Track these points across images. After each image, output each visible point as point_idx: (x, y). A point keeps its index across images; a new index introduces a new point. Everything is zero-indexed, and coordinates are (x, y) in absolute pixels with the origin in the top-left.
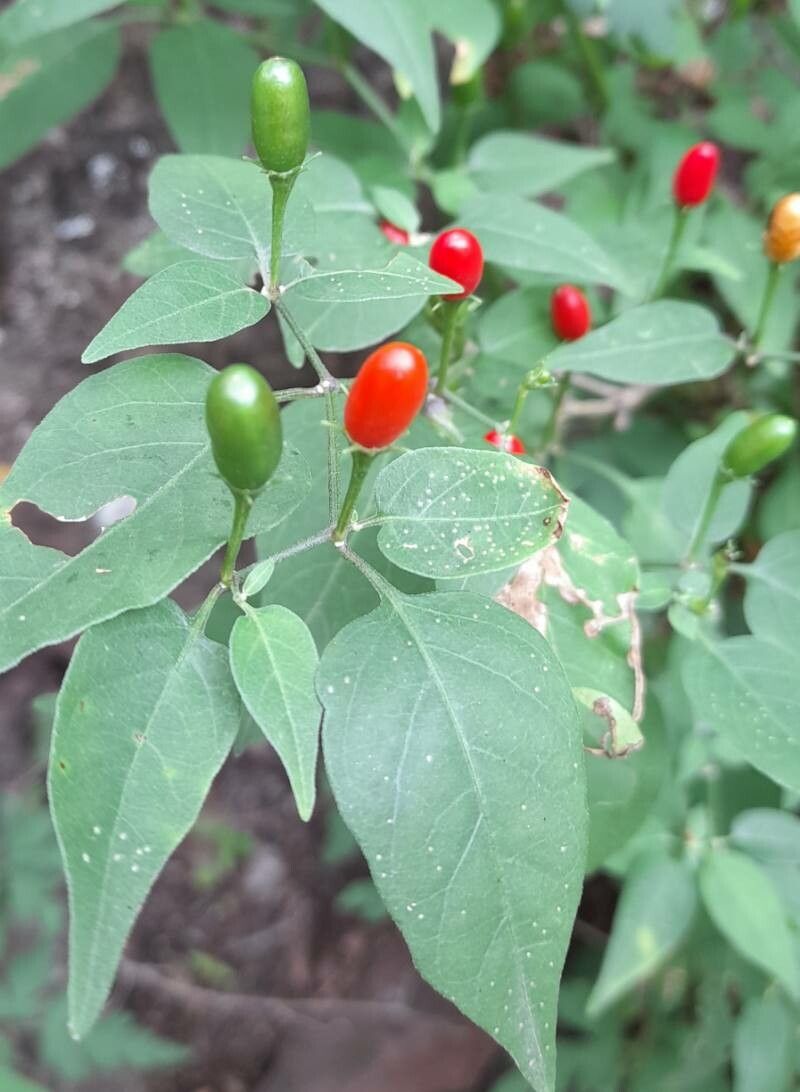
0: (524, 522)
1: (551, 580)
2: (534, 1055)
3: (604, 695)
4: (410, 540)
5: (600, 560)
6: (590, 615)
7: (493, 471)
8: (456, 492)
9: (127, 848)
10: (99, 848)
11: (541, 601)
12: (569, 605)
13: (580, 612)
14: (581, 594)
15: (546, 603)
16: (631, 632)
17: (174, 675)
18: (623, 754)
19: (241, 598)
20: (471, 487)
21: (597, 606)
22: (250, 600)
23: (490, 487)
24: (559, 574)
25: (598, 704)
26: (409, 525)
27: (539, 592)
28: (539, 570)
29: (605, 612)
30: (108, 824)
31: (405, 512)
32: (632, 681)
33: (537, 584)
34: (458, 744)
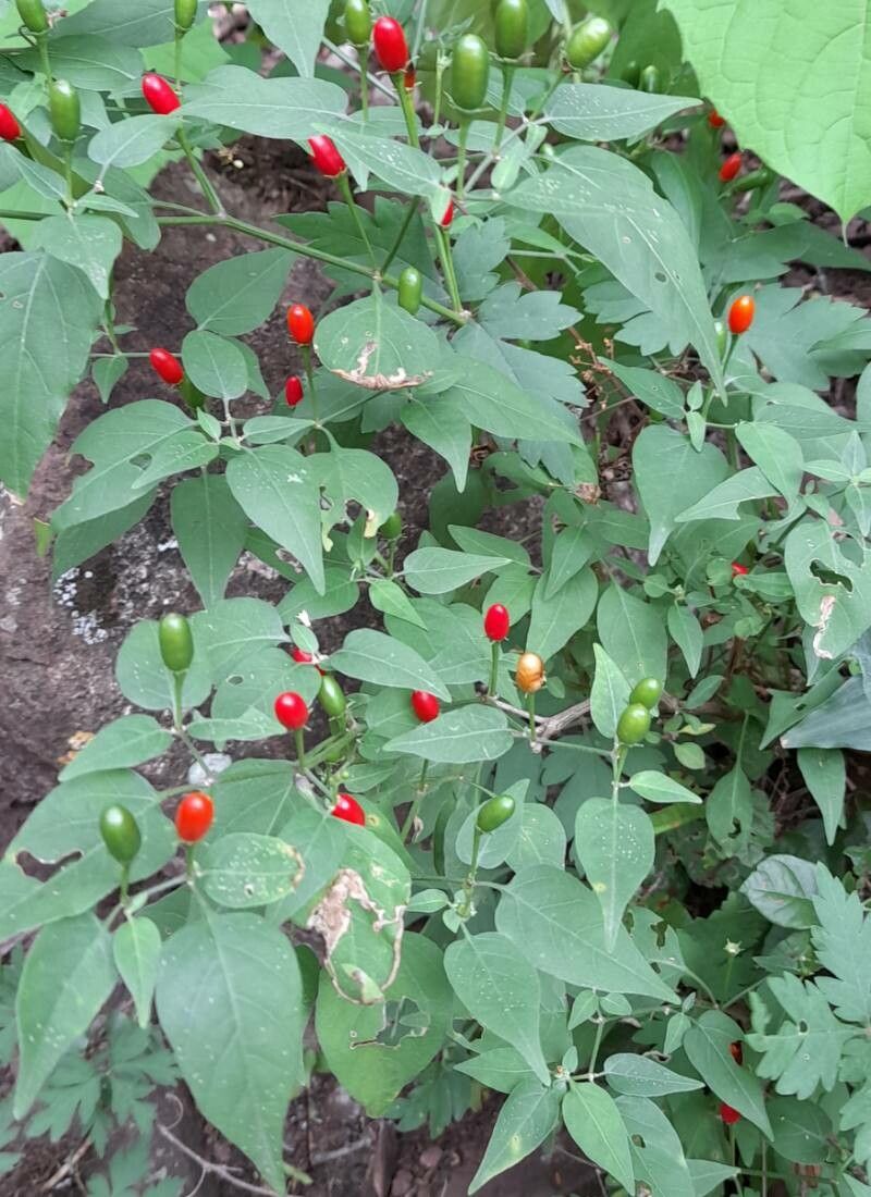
0: (282, 877)
1: (354, 895)
2: (268, 1166)
3: (358, 969)
4: (222, 884)
5: (389, 883)
6: (376, 918)
7: (272, 848)
8: (251, 859)
9: (52, 1036)
10: (39, 1035)
11: (347, 908)
12: (366, 911)
13: (371, 915)
14: (373, 905)
15: (351, 910)
16: (397, 930)
17: (90, 952)
18: (370, 1004)
19: (128, 912)
20: (259, 856)
21: (380, 913)
22: (133, 914)
23: (269, 857)
24: (360, 892)
25: (354, 974)
26: (224, 876)
27: (345, 903)
28: (345, 890)
29: (385, 917)
30: (45, 1023)
31: (223, 868)
32: (393, 959)
33: (345, 898)
34: (228, 994)
